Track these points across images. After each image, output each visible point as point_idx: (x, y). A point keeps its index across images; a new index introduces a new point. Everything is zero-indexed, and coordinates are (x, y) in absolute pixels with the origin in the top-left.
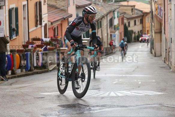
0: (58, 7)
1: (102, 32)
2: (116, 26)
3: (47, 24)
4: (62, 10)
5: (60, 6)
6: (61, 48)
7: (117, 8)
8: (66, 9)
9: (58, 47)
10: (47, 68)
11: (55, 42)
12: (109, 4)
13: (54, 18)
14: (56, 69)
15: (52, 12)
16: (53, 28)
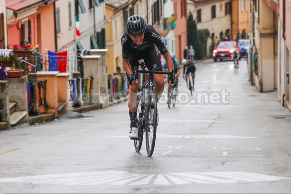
2: (167, 21)
3: (5, 16)
9: (30, 70)
10: (3, 119)
11: (23, 59)
13: (22, 2)
14: (26, 122)
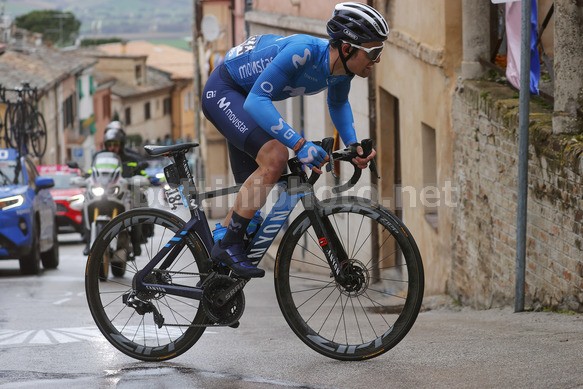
2: (85, 124)
7: (90, 66)
12: (64, 53)
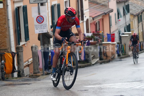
0: (99, 3)
1: (142, 26)
3: (89, 20)
4: (103, 5)
5: (100, 2)
6: (103, 43)
8: (107, 4)
9: (100, 42)
10: (89, 62)
11: (97, 37)
13: (96, 14)
14: (98, 63)
15: (94, 7)
16: (94, 23)
